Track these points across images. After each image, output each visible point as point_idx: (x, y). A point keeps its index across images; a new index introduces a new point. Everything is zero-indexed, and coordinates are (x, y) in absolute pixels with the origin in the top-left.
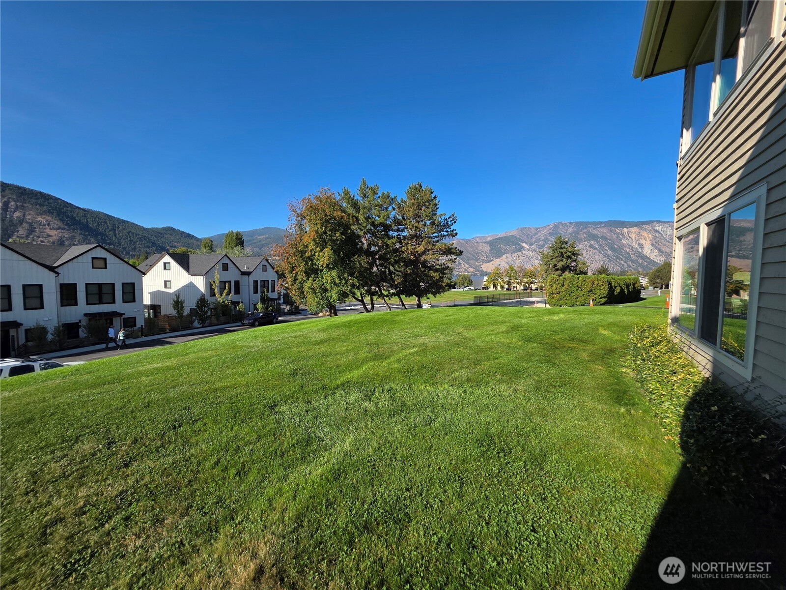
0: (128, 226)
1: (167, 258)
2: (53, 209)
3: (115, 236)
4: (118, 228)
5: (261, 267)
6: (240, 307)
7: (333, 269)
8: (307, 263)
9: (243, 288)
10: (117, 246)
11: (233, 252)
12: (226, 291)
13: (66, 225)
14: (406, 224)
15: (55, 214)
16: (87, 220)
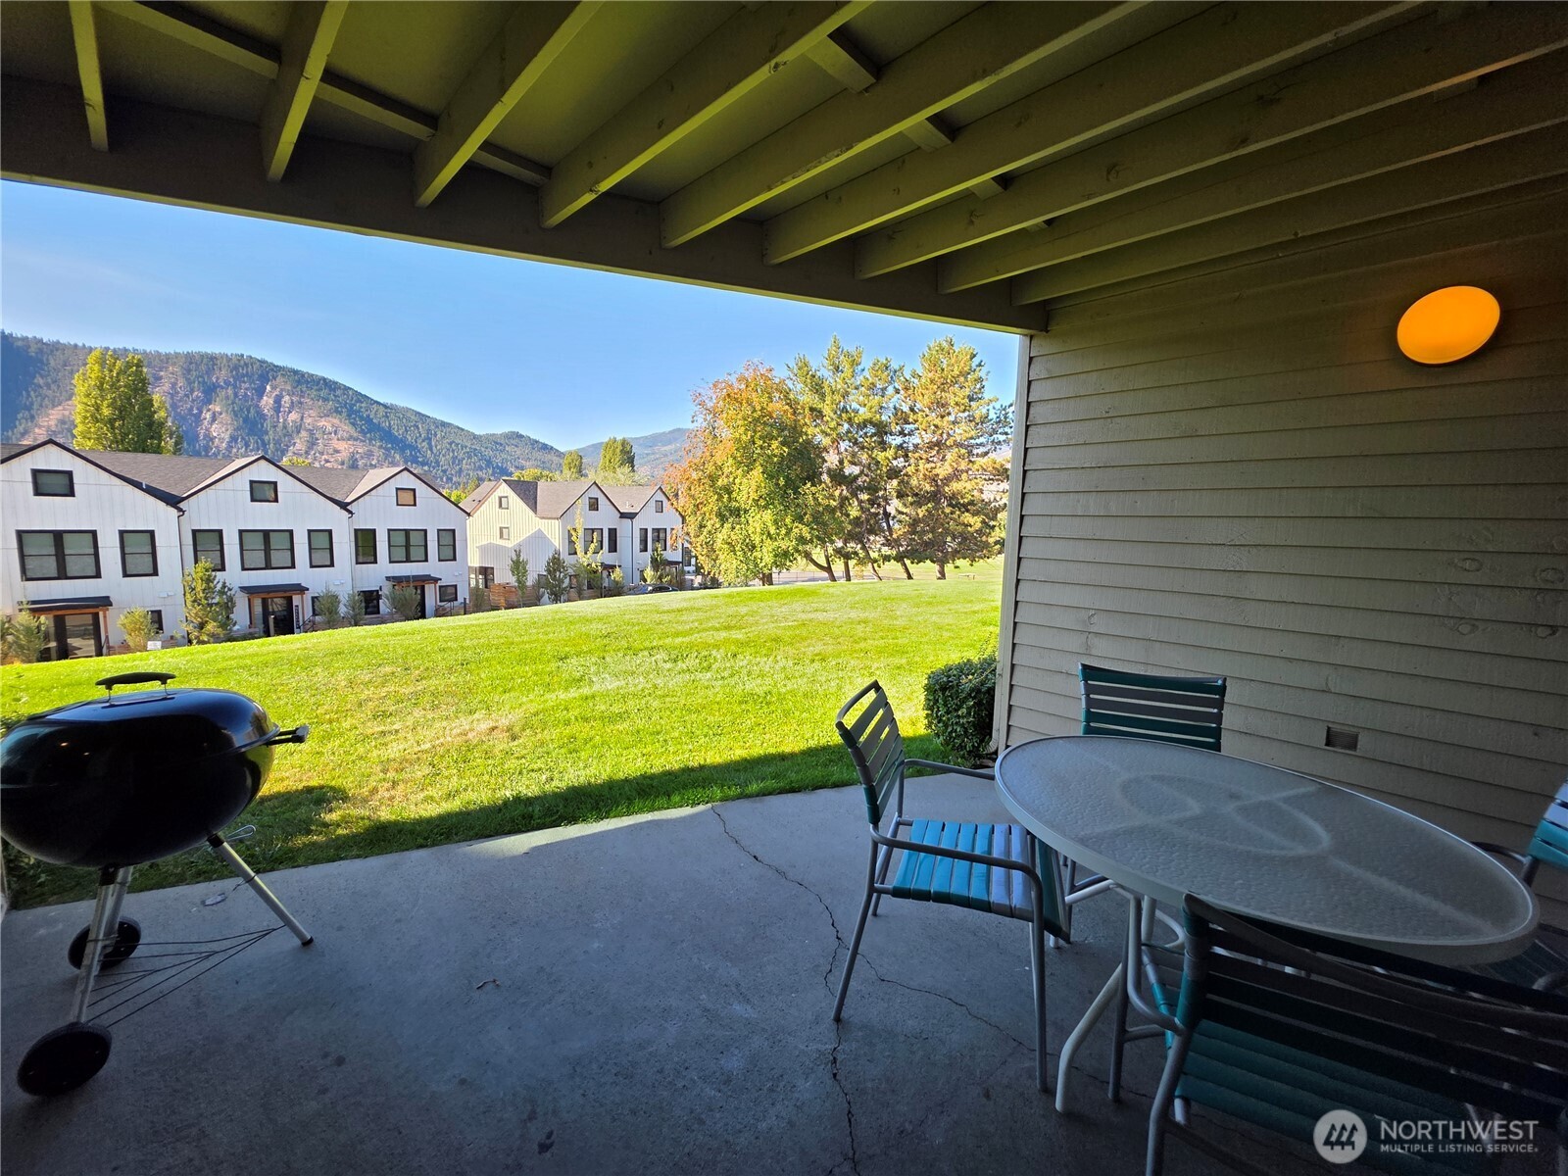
0: (450, 432)
1: (504, 490)
2: (341, 407)
3: (431, 450)
4: (436, 435)
5: (652, 503)
6: (617, 575)
7: (766, 507)
8: (721, 497)
9: (622, 542)
10: (434, 468)
11: (614, 477)
12: (593, 546)
13: (359, 432)
14: (916, 421)
15: (344, 414)
16: (390, 424)
